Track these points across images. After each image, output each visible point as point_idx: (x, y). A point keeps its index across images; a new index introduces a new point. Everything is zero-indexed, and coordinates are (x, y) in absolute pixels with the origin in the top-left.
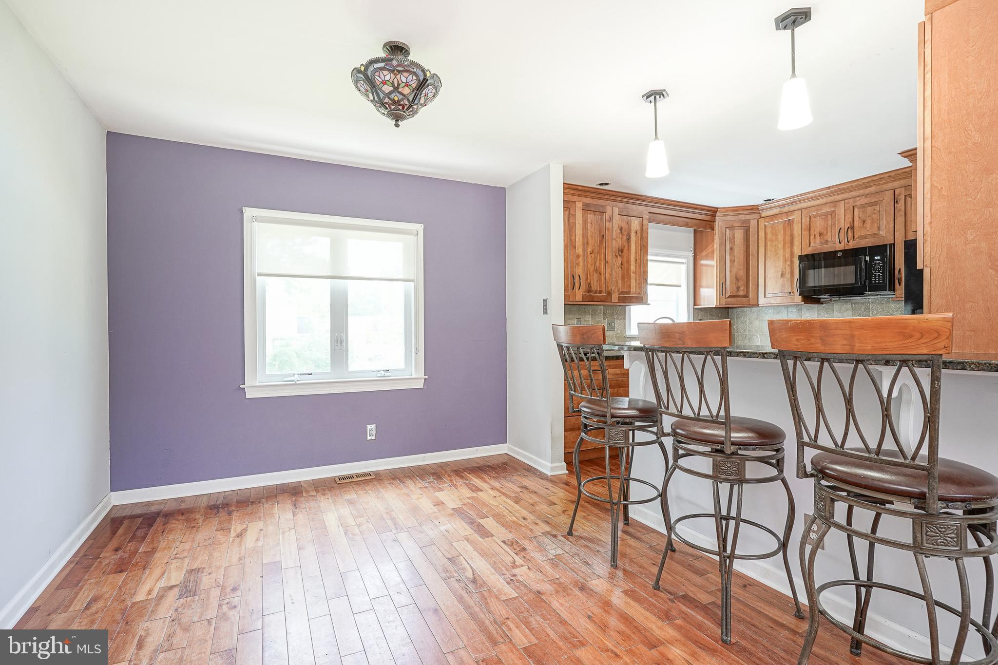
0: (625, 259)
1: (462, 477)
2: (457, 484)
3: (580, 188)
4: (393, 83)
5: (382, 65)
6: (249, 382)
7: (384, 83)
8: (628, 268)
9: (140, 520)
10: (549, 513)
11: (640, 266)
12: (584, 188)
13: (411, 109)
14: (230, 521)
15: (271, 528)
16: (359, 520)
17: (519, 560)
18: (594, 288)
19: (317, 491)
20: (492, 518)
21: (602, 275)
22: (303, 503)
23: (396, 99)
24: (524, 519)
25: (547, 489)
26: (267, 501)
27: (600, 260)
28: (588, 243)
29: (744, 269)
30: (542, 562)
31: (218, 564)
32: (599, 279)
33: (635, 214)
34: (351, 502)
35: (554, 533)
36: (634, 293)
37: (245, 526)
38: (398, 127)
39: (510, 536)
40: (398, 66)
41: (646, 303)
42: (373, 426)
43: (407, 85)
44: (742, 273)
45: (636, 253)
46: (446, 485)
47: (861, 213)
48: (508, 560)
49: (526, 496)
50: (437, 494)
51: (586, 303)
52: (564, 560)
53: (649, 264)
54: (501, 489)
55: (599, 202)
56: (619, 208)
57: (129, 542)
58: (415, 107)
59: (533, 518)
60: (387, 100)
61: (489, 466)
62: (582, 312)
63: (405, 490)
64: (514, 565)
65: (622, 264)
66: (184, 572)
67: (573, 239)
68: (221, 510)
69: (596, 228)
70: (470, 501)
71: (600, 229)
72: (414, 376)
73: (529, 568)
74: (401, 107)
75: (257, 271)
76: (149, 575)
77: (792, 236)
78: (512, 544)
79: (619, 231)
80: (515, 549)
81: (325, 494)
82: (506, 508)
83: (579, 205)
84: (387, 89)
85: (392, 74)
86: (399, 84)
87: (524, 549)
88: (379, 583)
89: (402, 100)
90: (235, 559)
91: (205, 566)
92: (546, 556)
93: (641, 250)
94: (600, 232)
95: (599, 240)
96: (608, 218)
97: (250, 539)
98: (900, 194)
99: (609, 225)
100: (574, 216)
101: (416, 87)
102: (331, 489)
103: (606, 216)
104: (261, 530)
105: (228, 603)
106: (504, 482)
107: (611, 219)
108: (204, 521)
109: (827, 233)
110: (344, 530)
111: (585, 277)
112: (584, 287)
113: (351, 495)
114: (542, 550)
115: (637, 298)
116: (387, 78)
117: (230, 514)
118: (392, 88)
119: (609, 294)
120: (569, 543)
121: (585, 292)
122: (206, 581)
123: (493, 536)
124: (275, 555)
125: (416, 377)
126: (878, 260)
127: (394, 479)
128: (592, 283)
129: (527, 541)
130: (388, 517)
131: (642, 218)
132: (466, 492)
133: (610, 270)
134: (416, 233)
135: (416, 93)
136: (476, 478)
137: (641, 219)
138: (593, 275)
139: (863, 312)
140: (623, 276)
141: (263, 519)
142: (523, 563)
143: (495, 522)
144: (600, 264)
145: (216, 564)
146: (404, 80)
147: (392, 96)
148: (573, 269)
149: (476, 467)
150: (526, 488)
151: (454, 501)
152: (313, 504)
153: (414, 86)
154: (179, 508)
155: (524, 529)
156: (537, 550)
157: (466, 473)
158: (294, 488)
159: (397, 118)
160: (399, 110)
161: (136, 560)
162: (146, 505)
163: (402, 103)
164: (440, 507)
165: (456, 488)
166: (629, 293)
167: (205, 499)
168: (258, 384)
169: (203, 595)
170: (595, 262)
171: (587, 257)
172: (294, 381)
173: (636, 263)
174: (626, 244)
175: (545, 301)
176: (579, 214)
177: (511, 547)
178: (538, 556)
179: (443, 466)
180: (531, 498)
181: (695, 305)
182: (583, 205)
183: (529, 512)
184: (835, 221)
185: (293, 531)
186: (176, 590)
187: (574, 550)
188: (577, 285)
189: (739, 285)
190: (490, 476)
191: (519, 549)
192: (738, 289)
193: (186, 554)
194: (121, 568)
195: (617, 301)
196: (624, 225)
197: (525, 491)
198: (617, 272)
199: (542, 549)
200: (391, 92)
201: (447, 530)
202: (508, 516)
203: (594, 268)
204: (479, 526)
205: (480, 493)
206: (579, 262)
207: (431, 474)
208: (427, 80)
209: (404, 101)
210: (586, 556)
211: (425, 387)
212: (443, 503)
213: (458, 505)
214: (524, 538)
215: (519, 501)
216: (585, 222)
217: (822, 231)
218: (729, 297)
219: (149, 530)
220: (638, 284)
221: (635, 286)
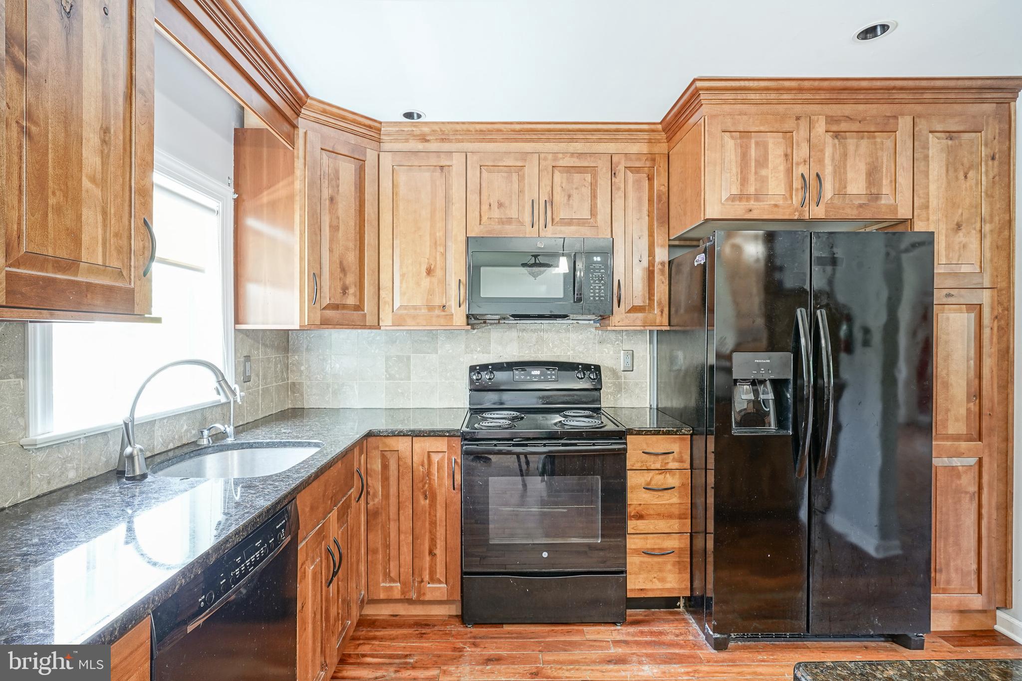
29: (355, 249)
41: (142, 317)
44: (351, 258)
47: (564, 181)
77: (447, 199)
98: (619, 163)
109: (511, 203)
126: (597, 262)
139: (535, 345)
181: (237, 321)
184: (524, 186)
189: (347, 282)
192: (345, 290)
217: (502, 201)
218: (329, 307)
220: (116, 235)
221: (100, 237)
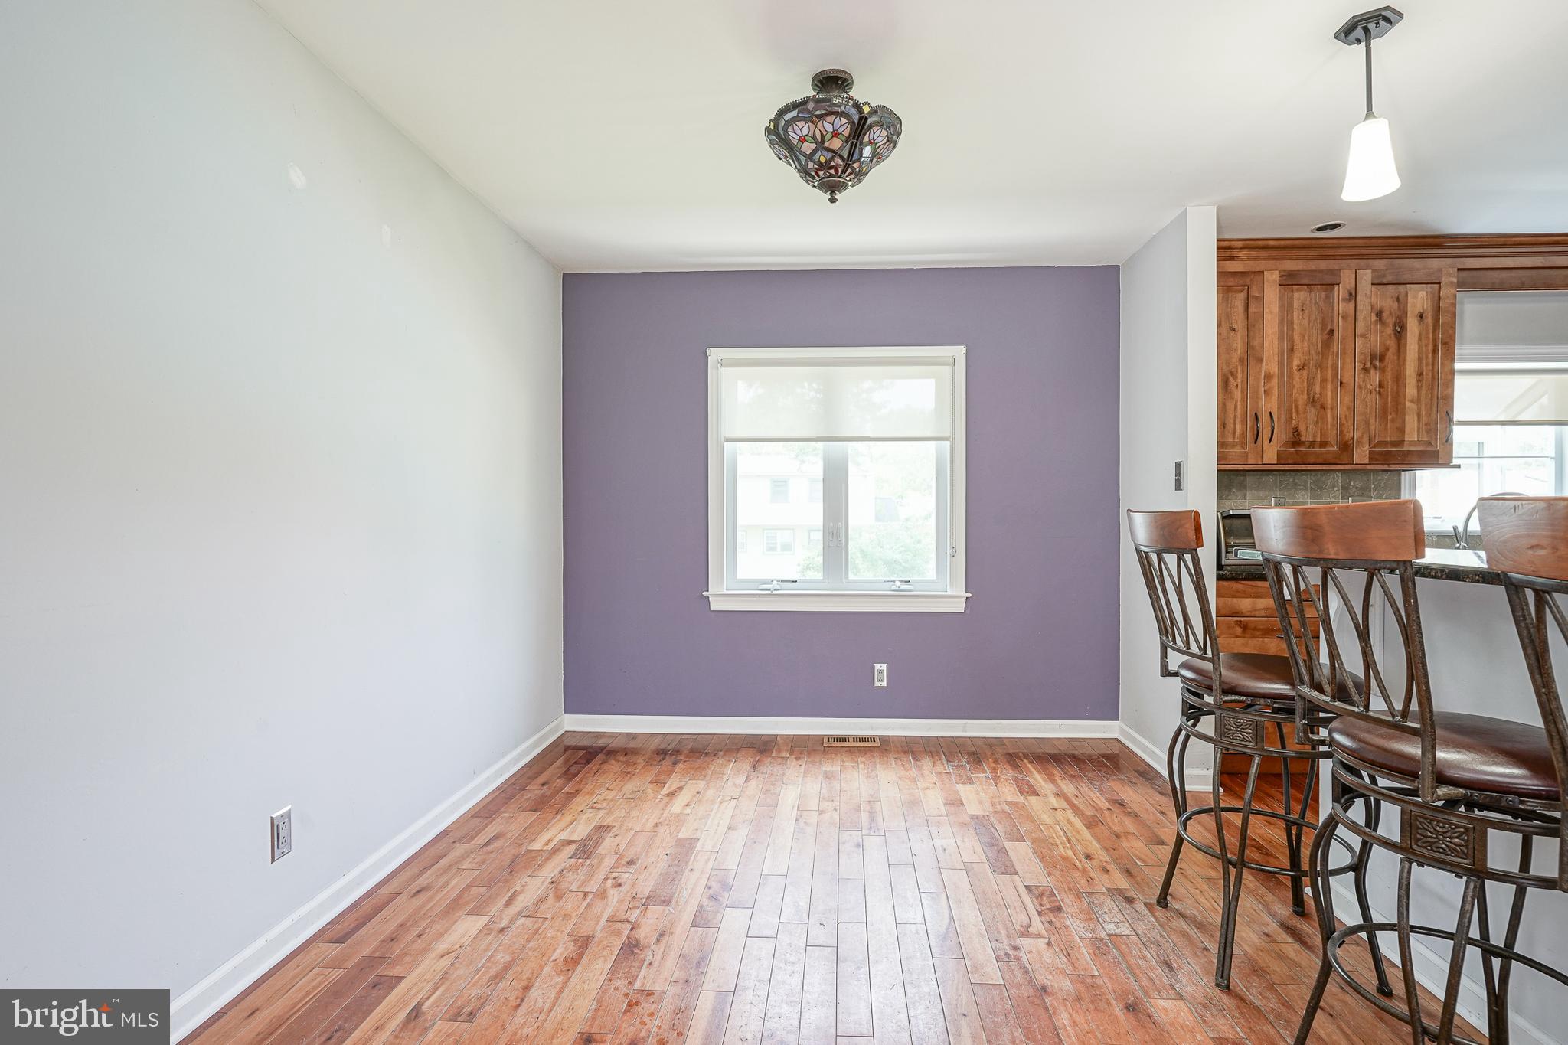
0: (1389, 375)
1: (1016, 767)
2: (1001, 776)
3: (1272, 243)
4: (814, 137)
5: (793, 114)
6: (713, 589)
7: (802, 139)
8: (1397, 392)
9: (582, 753)
10: (1143, 857)
11: (1432, 386)
12: (1282, 243)
13: (849, 171)
14: (669, 774)
15: (711, 792)
16: (826, 804)
17: (1038, 924)
18: (1307, 435)
19: (792, 753)
20: (1029, 843)
21: (1329, 412)
22: (768, 767)
23: (823, 160)
24: (1088, 857)
25: (1162, 813)
26: (725, 755)
27: (1324, 380)
28: (1292, 350)
30: (1079, 941)
31: (630, 825)
32: (1321, 419)
33: (1419, 276)
34: (828, 776)
35: (1131, 894)
36: (1412, 443)
37: (683, 783)
38: (835, 202)
39: (1044, 881)
40: (815, 109)
41: (1448, 464)
42: (884, 667)
43: (835, 134)
45: (1420, 359)
46: (982, 775)
48: (1021, 919)
49: (1116, 821)
50: (960, 787)
51: (1287, 467)
52: (1124, 947)
53: (1459, 381)
54: (1073, 799)
55: (1323, 265)
56: (1374, 271)
57: (560, 777)
58: (856, 165)
59: (1107, 859)
60: (810, 165)
61: (1074, 757)
62: (1288, 485)
63: (913, 773)
64: (1025, 932)
65: (1381, 385)
66: (593, 826)
67: (1256, 343)
68: (667, 757)
69: (1313, 317)
70: (1007, 808)
71: (1323, 319)
72: (949, 593)
73: (1049, 944)
74: (832, 171)
75: (724, 435)
76: (558, 821)
78: (1041, 895)
79: (1374, 318)
80: (1041, 905)
81: (800, 758)
82: (1064, 832)
83: (1273, 277)
84: (808, 147)
85: (810, 124)
86: (823, 137)
87: (1059, 909)
88: (803, 903)
89: (832, 159)
90: (650, 825)
91: (615, 824)
92: (1094, 931)
93: (1435, 351)
94: (1324, 324)
95: (1320, 340)
96: (1344, 294)
97: (677, 805)
99: (1346, 308)
100: (1260, 299)
101: (850, 135)
102: (811, 752)
103: (1340, 292)
104: (698, 793)
105: (615, 878)
106: (1085, 788)
107: (1352, 296)
108: (643, 768)
110: (797, 815)
111: (1284, 417)
112: (1282, 435)
113: (833, 766)
114: (1091, 919)
115: (1421, 454)
116: (805, 131)
117: (675, 764)
118: (815, 145)
119: (1347, 447)
120: (1153, 919)
121: (1285, 445)
122: (608, 843)
123: (1016, 873)
124: (697, 830)
125: (954, 594)
127: (906, 752)
128: (1302, 428)
129: (1071, 897)
130: (868, 808)
131: (1439, 283)
132: (1008, 792)
133: (1348, 399)
134: (952, 360)
135: (853, 142)
136: (1039, 772)
137: (1437, 286)
138: (1305, 412)
140: (1384, 412)
141: (708, 778)
142: (1044, 932)
143: (1030, 853)
144: (1323, 388)
145: (629, 825)
146: (829, 128)
147: (816, 157)
148: (1257, 403)
149: (1050, 755)
150: (1121, 804)
151: (981, 803)
152: (777, 769)
153: (847, 133)
154: (626, 746)
155: (1076, 874)
156: (1082, 916)
157: (1025, 761)
158: (766, 743)
159: (832, 189)
160: (831, 176)
161: (556, 800)
162: (597, 736)
163: (832, 164)
164: (953, 809)
165: (996, 783)
166: (1401, 443)
167: (657, 740)
168: (725, 592)
169: (596, 861)
170: (1310, 386)
171: (1291, 376)
172: (769, 590)
173: (1419, 381)
174: (1392, 344)
175: (1178, 465)
176: (1271, 294)
177: (1037, 899)
178: (1076, 927)
179: (992, 743)
180: (1121, 823)
182: (1280, 276)
183: (1105, 848)
185: (734, 802)
186: (574, 846)
187: (1155, 934)
188: (1265, 433)
190: (1065, 773)
191: (1048, 906)
193: (604, 805)
194: (538, 806)
195: (1367, 461)
196: (1388, 304)
197: (1116, 810)
198: (1368, 403)
199: (1091, 916)
200: (814, 152)
201: (945, 847)
202: (1061, 847)
203: (1309, 398)
204: (1003, 851)
205: (1033, 799)
206: (1271, 389)
207: (968, 753)
208: (866, 119)
209: (836, 159)
210: (1173, 951)
211: (968, 611)
212: (962, 804)
213: (984, 811)
214: (1070, 890)
215: (1096, 825)
216: (1286, 308)
219: (584, 768)
220: (1426, 424)
221: (1416, 428)
